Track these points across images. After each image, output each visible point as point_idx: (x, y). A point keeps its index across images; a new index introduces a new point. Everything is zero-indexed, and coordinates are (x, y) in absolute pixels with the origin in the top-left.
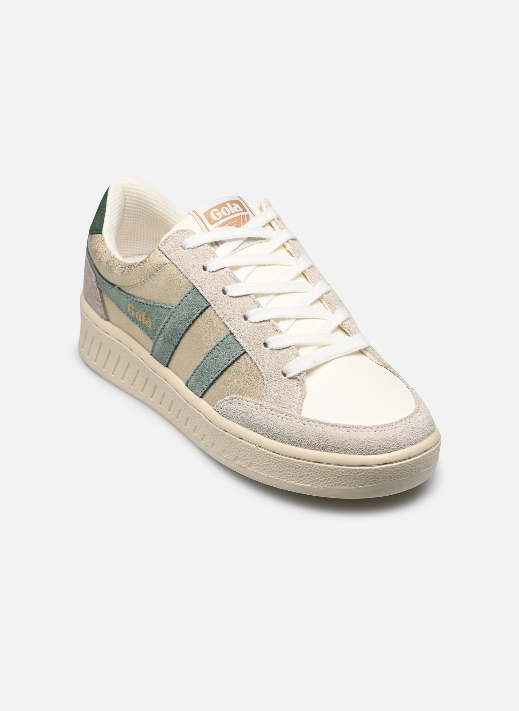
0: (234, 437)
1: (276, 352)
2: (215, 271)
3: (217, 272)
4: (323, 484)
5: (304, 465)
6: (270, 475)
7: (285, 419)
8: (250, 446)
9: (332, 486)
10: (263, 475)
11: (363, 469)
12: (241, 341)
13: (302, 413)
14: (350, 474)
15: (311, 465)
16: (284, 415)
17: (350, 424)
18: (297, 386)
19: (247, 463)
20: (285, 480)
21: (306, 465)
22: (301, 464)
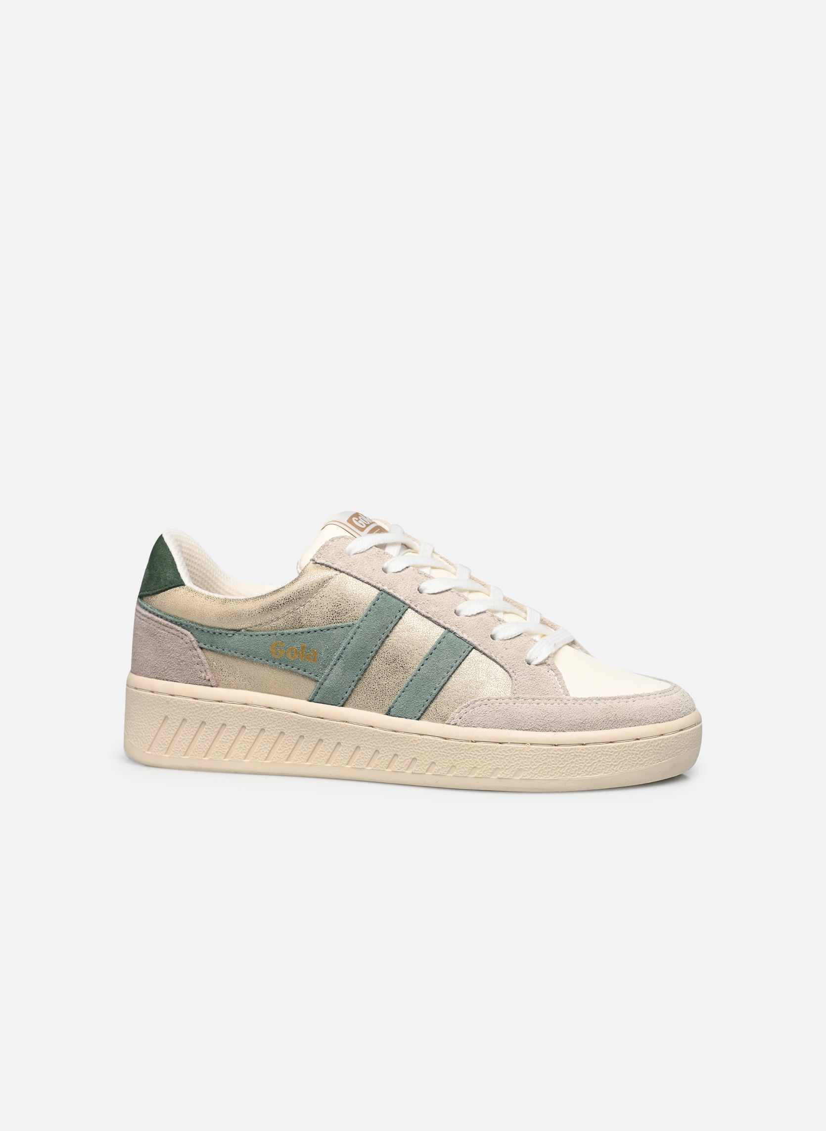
0: (489, 745)
1: (509, 641)
2: (402, 571)
3: (403, 572)
4: (618, 769)
5: (594, 749)
6: (548, 776)
7: (556, 704)
8: (518, 748)
9: (629, 768)
10: (539, 780)
11: (663, 739)
12: (465, 636)
13: (571, 695)
14: (649, 747)
15: (603, 747)
16: (552, 701)
17: (632, 693)
18: (548, 671)
19: (512, 771)
20: (569, 777)
21: (597, 749)
22: (590, 750)
